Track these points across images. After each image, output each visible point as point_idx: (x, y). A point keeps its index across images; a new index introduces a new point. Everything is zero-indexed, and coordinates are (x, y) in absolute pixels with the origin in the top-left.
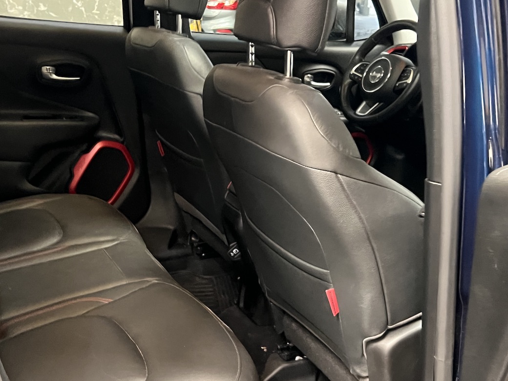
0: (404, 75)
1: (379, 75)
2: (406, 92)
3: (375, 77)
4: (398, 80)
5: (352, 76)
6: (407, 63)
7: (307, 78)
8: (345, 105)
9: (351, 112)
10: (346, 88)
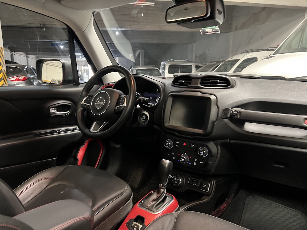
0: (119, 101)
1: (102, 103)
2: (124, 113)
3: (99, 105)
4: (117, 105)
5: (83, 106)
6: (119, 93)
7: (51, 110)
8: (81, 126)
9: (86, 131)
10: (80, 114)
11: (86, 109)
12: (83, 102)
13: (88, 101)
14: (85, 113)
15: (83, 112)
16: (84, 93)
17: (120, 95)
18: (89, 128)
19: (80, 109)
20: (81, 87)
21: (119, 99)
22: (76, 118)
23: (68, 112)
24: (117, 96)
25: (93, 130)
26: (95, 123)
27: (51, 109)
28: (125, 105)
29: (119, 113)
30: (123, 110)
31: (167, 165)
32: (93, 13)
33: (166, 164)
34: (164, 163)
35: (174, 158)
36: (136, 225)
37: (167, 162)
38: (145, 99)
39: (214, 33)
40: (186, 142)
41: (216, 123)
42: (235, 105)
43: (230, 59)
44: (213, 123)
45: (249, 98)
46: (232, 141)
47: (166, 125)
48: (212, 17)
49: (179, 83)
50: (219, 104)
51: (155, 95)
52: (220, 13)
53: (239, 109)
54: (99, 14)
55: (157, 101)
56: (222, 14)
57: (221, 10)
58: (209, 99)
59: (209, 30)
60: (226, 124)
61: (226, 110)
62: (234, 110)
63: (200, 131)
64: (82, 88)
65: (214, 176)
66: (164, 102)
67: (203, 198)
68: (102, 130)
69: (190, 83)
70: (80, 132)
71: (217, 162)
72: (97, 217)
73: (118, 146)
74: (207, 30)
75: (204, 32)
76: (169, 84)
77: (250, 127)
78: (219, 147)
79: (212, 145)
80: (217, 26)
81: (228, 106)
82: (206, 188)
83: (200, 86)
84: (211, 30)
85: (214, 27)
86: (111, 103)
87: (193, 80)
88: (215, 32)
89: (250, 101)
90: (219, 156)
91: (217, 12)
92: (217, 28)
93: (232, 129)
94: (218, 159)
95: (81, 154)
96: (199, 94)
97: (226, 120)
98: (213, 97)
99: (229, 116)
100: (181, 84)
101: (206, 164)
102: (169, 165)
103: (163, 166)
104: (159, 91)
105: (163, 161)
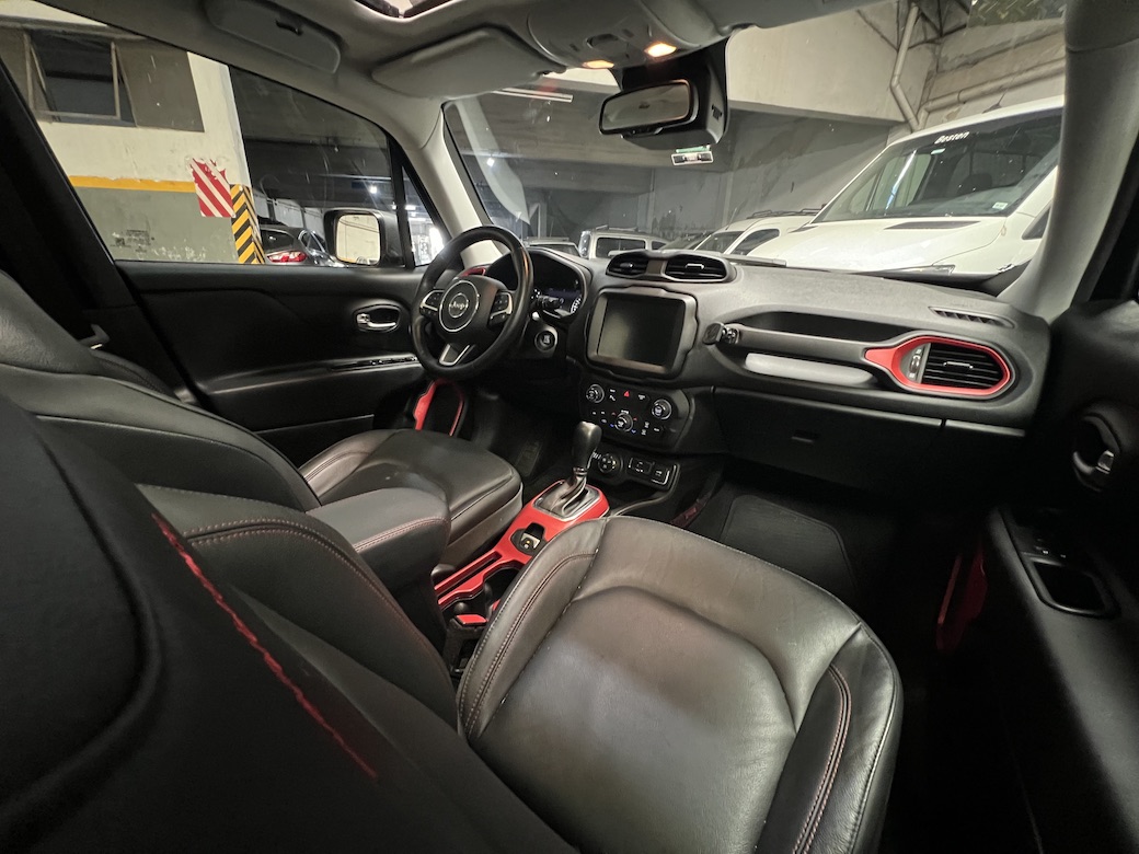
0: (498, 302)
1: (462, 306)
2: (509, 326)
3: (456, 310)
4: (492, 311)
5: (424, 311)
6: (497, 286)
7: (361, 319)
8: (421, 352)
9: (432, 362)
10: (418, 328)
11: (429, 318)
12: (423, 304)
13: (434, 301)
14: (428, 329)
15: (423, 324)
16: (425, 285)
17: (500, 291)
18: (437, 356)
19: (418, 318)
20: (419, 272)
21: (497, 298)
22: (410, 337)
23: (394, 324)
24: (493, 293)
25: (446, 360)
26: (448, 347)
27: (359, 317)
28: (509, 310)
29: (496, 327)
30: (505, 321)
31: (590, 434)
32: (442, 106)
33: (588, 430)
34: (584, 429)
35: (604, 421)
36: (528, 539)
37: (590, 428)
38: (551, 299)
39: (700, 162)
40: (629, 390)
41: (690, 353)
42: (732, 318)
43: (723, 231)
44: (686, 352)
45: (761, 304)
46: (718, 390)
47: (592, 354)
48: (701, 123)
49: (622, 268)
50: (700, 315)
51: (570, 295)
52: (717, 115)
53: (737, 326)
54: (454, 108)
55: (574, 307)
56: (722, 119)
57: (721, 109)
58: (682, 303)
59: (691, 155)
60: (710, 355)
61: (713, 328)
62: (728, 327)
63: (658, 369)
64: (421, 276)
65: (678, 457)
66: (588, 309)
67: (655, 495)
68: (462, 362)
69: (645, 269)
70: (420, 365)
71: (686, 431)
72: (456, 522)
73: (494, 397)
74: (687, 155)
75: (680, 160)
76: (601, 272)
77: (758, 363)
78: (693, 401)
79: (679, 398)
80: (708, 147)
81: (717, 319)
82: (662, 478)
83: (664, 275)
84: (695, 154)
85: (701, 148)
86: (482, 307)
87: (651, 265)
88: (703, 160)
89: (762, 311)
90: (691, 418)
91: (711, 112)
92: (707, 150)
93: (721, 366)
94: (689, 424)
95: (420, 409)
96: (663, 293)
97: (712, 348)
98: (689, 301)
99: (718, 339)
100: (627, 272)
101: (665, 433)
102: (595, 432)
103: (582, 435)
104: (580, 287)
105: (583, 426)
